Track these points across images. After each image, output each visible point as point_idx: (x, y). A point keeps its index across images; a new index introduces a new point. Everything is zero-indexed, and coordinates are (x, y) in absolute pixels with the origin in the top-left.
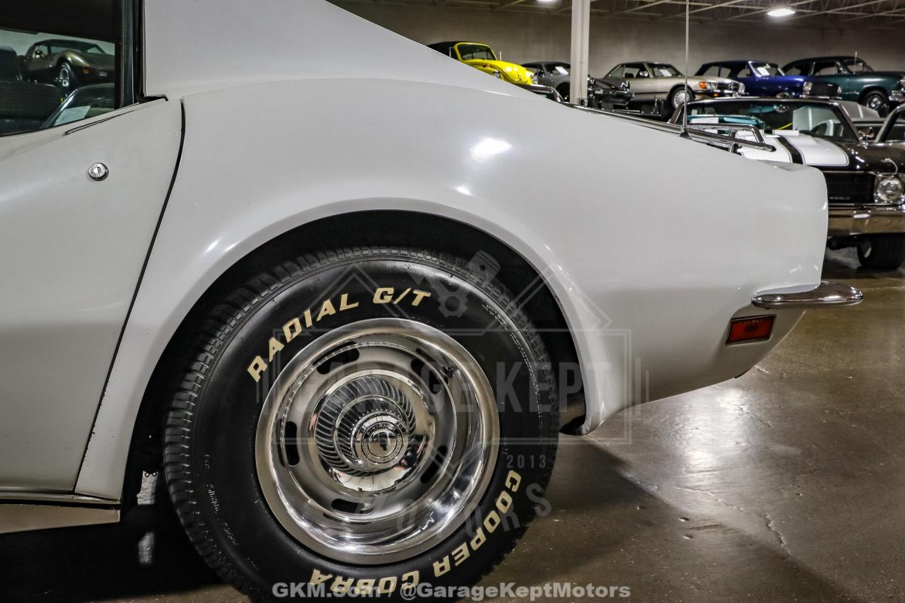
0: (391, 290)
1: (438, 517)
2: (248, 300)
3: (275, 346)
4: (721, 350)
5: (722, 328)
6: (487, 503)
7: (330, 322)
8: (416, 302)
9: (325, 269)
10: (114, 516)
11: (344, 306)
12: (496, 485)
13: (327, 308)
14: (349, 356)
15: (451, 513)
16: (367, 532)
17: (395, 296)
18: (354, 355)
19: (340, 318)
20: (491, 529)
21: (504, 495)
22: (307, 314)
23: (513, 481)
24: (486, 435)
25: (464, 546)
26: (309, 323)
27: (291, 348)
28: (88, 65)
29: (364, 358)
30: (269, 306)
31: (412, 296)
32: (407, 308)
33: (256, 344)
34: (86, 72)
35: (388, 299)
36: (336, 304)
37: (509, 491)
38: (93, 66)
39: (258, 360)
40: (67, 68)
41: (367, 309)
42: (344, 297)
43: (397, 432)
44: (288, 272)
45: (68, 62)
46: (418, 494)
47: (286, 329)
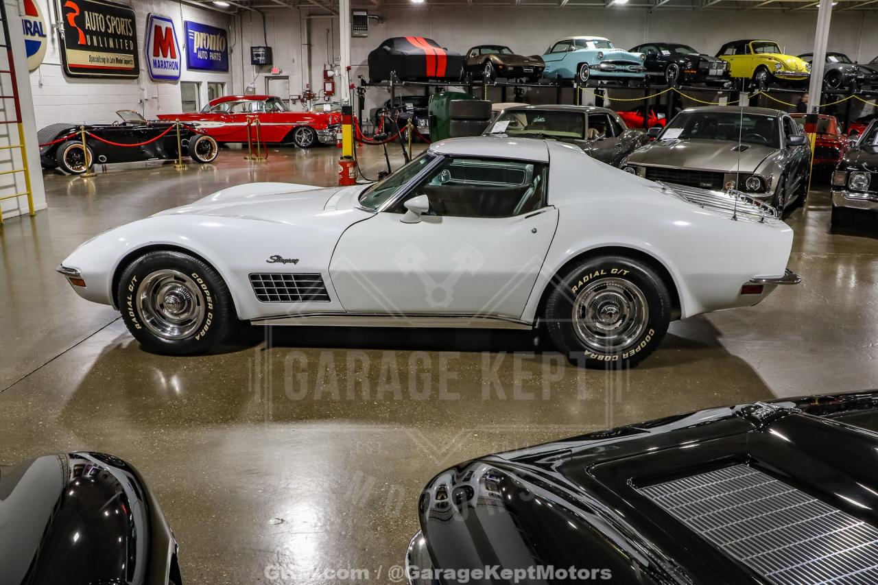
0: (617, 270)
1: (626, 341)
2: (574, 269)
3: (580, 283)
4: (739, 296)
5: (739, 288)
6: (642, 337)
7: (597, 278)
8: (624, 274)
9: (598, 262)
10: (530, 328)
11: (602, 273)
12: (645, 333)
13: (597, 273)
14: (603, 287)
15: (629, 341)
16: (602, 342)
17: (618, 271)
18: (605, 287)
19: (600, 277)
20: (643, 346)
21: (648, 336)
22: (591, 275)
23: (652, 332)
24: (645, 315)
25: (633, 350)
26: (591, 277)
27: (585, 284)
28: (502, 63)
29: (608, 288)
30: (580, 271)
31: (623, 272)
32: (621, 275)
33: (575, 283)
34: (501, 67)
35: (615, 272)
36: (600, 273)
37: (650, 335)
38: (505, 64)
39: (575, 287)
40: (489, 64)
41: (609, 275)
42: (602, 271)
43: (616, 313)
44: (587, 262)
45: (490, 61)
46: (620, 334)
47: (584, 278)
